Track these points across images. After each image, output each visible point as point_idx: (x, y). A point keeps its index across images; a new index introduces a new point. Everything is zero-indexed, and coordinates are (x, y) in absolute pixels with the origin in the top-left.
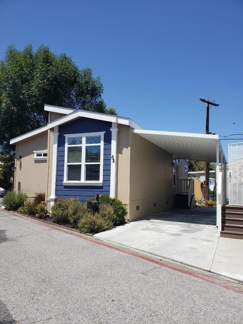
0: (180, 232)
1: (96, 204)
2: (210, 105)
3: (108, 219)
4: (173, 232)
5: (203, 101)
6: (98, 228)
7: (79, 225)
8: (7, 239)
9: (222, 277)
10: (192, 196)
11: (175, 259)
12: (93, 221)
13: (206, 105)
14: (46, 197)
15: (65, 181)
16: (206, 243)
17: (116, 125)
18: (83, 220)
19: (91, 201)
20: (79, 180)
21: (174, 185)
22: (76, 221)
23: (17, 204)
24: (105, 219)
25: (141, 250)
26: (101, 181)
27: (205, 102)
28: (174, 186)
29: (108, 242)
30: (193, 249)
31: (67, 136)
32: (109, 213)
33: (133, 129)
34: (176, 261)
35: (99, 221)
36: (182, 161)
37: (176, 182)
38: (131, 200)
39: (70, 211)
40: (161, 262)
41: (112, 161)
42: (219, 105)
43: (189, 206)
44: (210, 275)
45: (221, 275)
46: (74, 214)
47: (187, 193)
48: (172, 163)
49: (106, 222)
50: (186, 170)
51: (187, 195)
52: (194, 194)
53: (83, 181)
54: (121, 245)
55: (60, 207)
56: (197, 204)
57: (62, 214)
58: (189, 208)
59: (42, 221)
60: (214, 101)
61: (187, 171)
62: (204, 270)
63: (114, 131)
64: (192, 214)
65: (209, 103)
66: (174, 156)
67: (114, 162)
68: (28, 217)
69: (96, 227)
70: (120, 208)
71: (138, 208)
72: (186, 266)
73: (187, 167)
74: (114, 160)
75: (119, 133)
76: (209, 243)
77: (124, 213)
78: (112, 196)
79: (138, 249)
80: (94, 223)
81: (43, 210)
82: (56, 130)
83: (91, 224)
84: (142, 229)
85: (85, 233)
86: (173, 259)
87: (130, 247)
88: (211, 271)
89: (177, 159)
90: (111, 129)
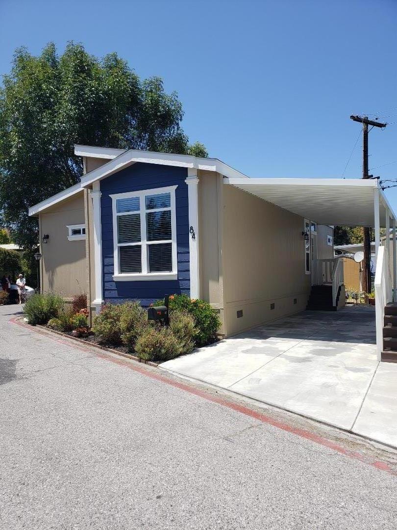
0: (310, 355)
1: (162, 311)
2: (370, 126)
3: (185, 336)
4: (297, 356)
5: (357, 119)
6: (166, 353)
7: (137, 347)
8: (15, 376)
9: (372, 443)
10: (340, 287)
11: (291, 409)
12: (157, 342)
13: (361, 126)
14: (88, 301)
15: (117, 275)
16: (352, 375)
17: (195, 173)
18: (141, 341)
19: (155, 308)
20: (140, 271)
21: (308, 270)
22: (132, 341)
23: (45, 314)
24: (179, 337)
25: (234, 392)
26: (175, 272)
27: (361, 121)
28: (307, 273)
29: (182, 377)
30: (326, 386)
31: (115, 197)
32: (186, 327)
33: (224, 177)
34: (292, 412)
35: (169, 339)
36: (322, 228)
37: (312, 263)
38: (227, 303)
39: (122, 325)
40: (265, 414)
41: (190, 236)
42: (386, 124)
43: (334, 305)
44: (350, 439)
45: (371, 440)
46: (129, 329)
47: (331, 283)
48: (303, 233)
49: (181, 343)
50: (329, 244)
51: (331, 287)
52: (343, 285)
53: (145, 273)
54: (201, 383)
55: (107, 318)
56: (350, 300)
57: (111, 329)
58: (335, 309)
59: (82, 342)
60: (377, 119)
61: (331, 244)
62: (340, 429)
63: (192, 183)
64: (336, 320)
65: (367, 122)
66: (306, 221)
67: (195, 238)
68: (62, 335)
69: (163, 351)
70: (206, 316)
71: (240, 314)
72: (309, 421)
73: (331, 238)
74: (194, 234)
75: (200, 186)
76: (359, 374)
77: (215, 323)
78: (194, 295)
79: (229, 390)
80: (161, 344)
81: (83, 323)
82: (97, 187)
83: (154, 346)
84: (243, 352)
85: (146, 361)
86: (288, 408)
87: (215, 386)
88: (354, 430)
89: (313, 224)
90: (186, 181)
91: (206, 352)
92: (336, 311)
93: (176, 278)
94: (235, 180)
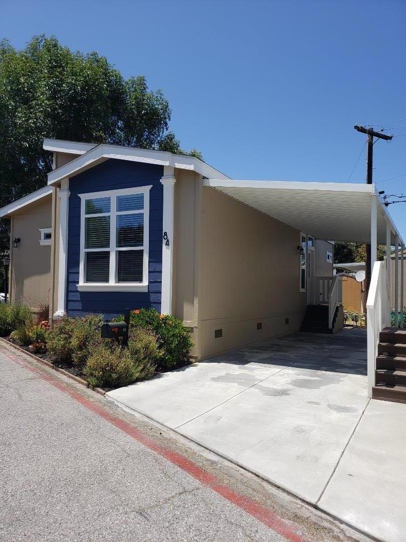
0: (290, 387)
1: (120, 328)
2: (375, 138)
3: (144, 358)
4: (275, 387)
5: (362, 130)
6: (118, 378)
7: (85, 370)
9: (343, 526)
10: (337, 308)
11: (245, 464)
12: (108, 365)
13: (366, 137)
14: (50, 312)
15: (82, 284)
16: (335, 416)
17: (172, 172)
18: (90, 362)
19: (109, 324)
20: (107, 280)
21: (303, 287)
22: (83, 361)
23: (9, 324)
24: (137, 360)
25: (182, 435)
26: (145, 282)
27: (366, 133)
28: (302, 290)
29: (127, 410)
30: (299, 430)
31: (84, 197)
32: (146, 347)
33: (204, 178)
34: (245, 469)
35: (124, 361)
36: (320, 243)
37: (308, 280)
38: (201, 320)
39: (74, 342)
40: (209, 469)
41: (164, 241)
42: (392, 137)
43: (330, 326)
44: (313, 519)
45: (342, 522)
46: (80, 348)
47: (327, 303)
48: (299, 247)
49: (138, 366)
50: (328, 260)
51: (327, 307)
52: (341, 305)
53: (112, 283)
54: (147, 420)
55: (61, 333)
56: (349, 322)
57: (64, 346)
58: (330, 331)
59: (36, 359)
60: (382, 130)
61: (330, 261)
62: (303, 501)
63: (168, 183)
64: (330, 344)
65: (371, 133)
66: (302, 234)
67: (168, 245)
68: (19, 350)
69: (114, 376)
70: (174, 335)
71: (218, 333)
72: (265, 484)
73: (331, 255)
74: (168, 241)
75: (177, 187)
76: (343, 415)
77: (184, 343)
78: (166, 310)
79: (176, 432)
80: (112, 366)
81: (41, 338)
82: (66, 185)
83: (103, 370)
84: (214, 379)
85: (94, 387)
86: (241, 462)
87: (162, 424)
88: (320, 505)
89: (310, 239)
90: (161, 181)
91: (170, 378)
92: (332, 333)
93: (146, 290)
94: (216, 181)
